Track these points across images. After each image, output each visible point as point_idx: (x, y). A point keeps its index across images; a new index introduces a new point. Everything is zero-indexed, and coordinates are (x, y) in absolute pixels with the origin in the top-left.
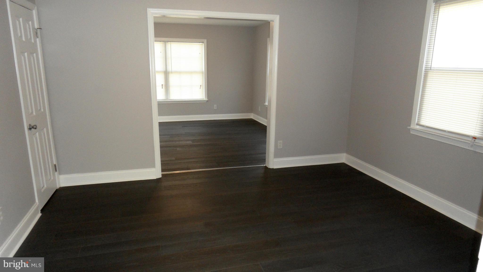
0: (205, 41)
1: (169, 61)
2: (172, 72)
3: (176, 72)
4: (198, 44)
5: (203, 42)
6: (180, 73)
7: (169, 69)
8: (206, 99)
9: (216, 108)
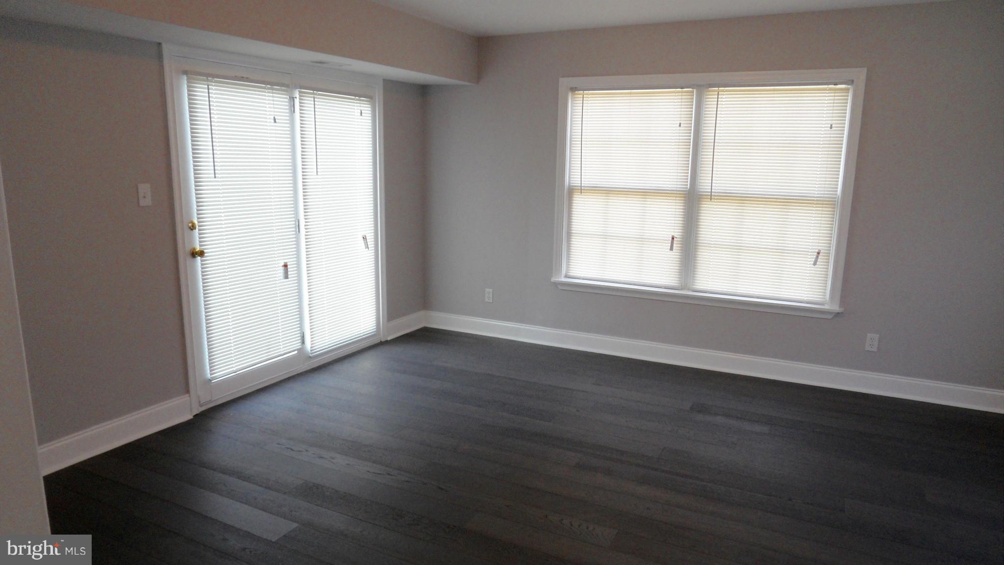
0: (861, 74)
1: (706, 155)
2: (711, 195)
3: (727, 197)
4: (830, 89)
5: (851, 82)
6: (742, 199)
7: (704, 184)
8: (836, 308)
9: (875, 349)
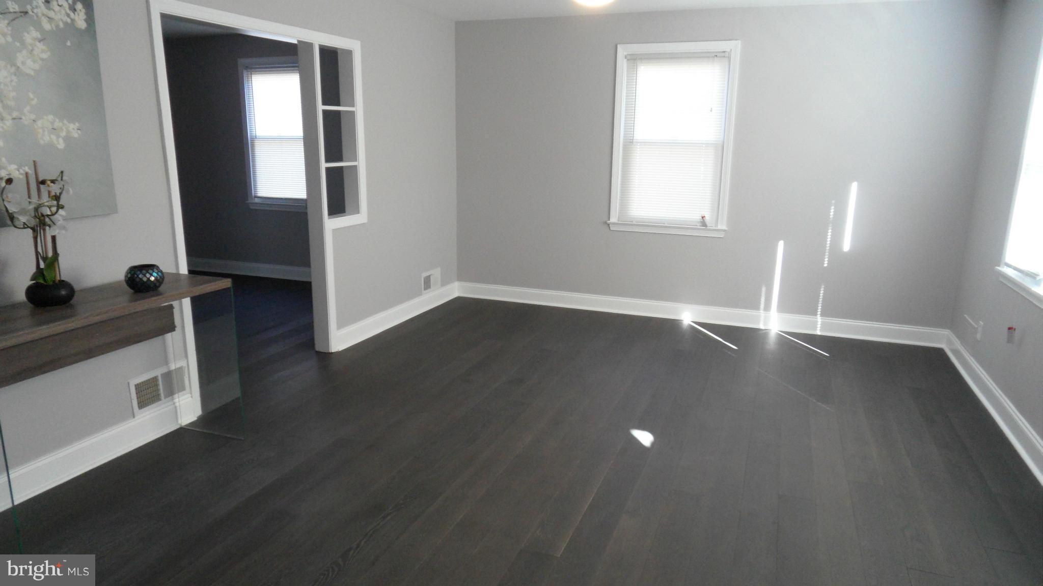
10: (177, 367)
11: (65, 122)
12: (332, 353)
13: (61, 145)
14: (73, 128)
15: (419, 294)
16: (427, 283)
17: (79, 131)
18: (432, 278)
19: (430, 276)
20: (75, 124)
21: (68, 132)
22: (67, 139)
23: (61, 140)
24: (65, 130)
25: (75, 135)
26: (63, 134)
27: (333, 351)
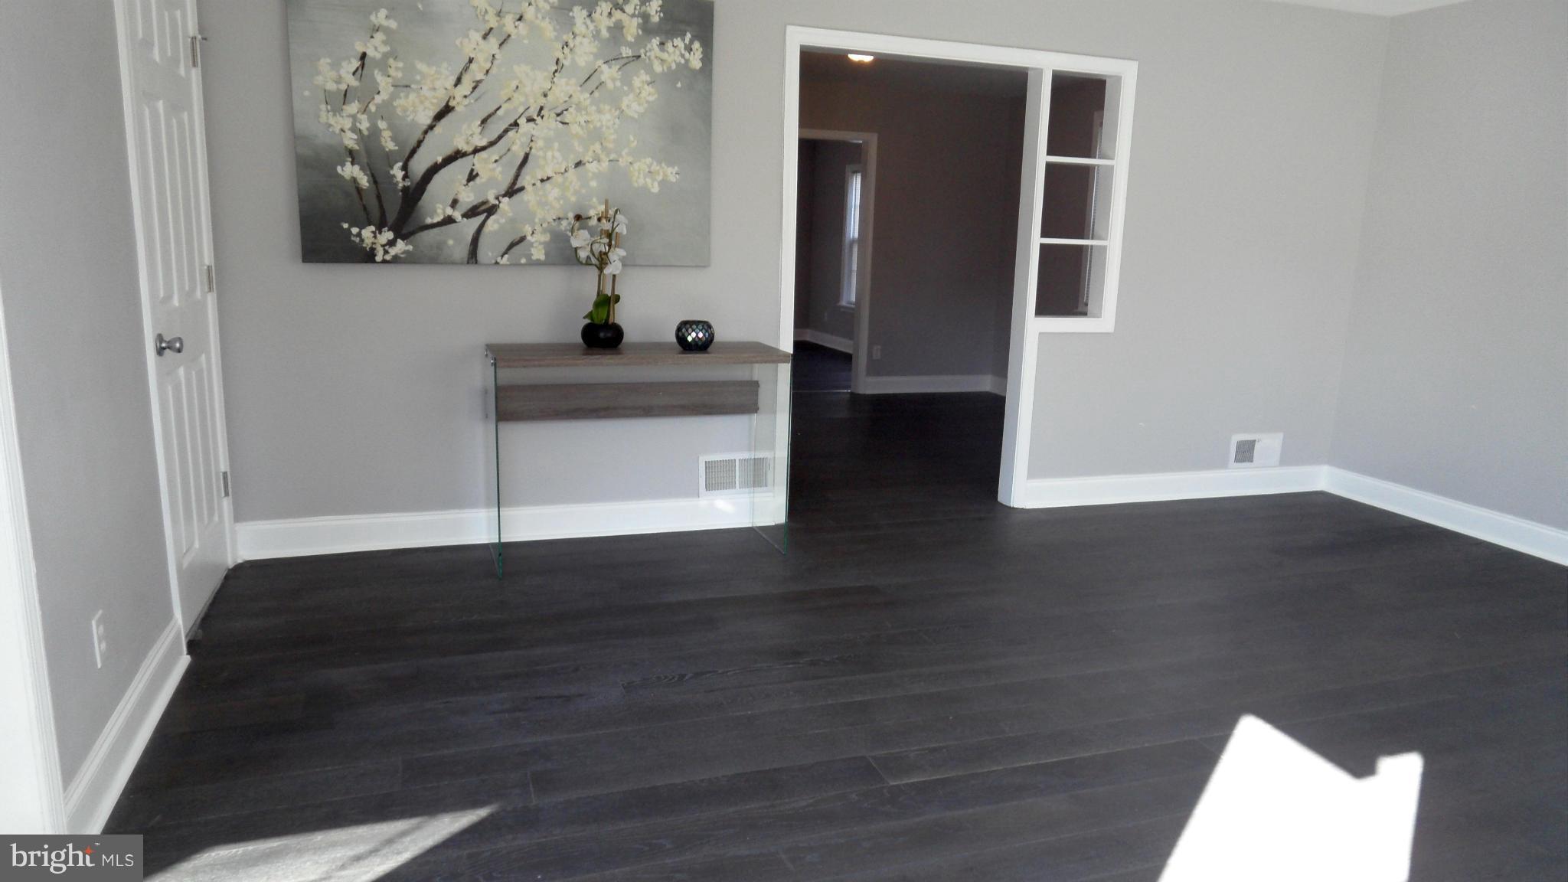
10: (756, 457)
11: (663, 165)
12: (1013, 508)
13: (655, 189)
14: (671, 173)
15: (1224, 465)
16: (1245, 453)
17: (677, 176)
18: (1257, 446)
19: (1254, 441)
20: (674, 168)
21: (665, 175)
22: (663, 183)
23: (656, 184)
24: (662, 174)
25: (673, 179)
26: (660, 178)
27: (1015, 506)
